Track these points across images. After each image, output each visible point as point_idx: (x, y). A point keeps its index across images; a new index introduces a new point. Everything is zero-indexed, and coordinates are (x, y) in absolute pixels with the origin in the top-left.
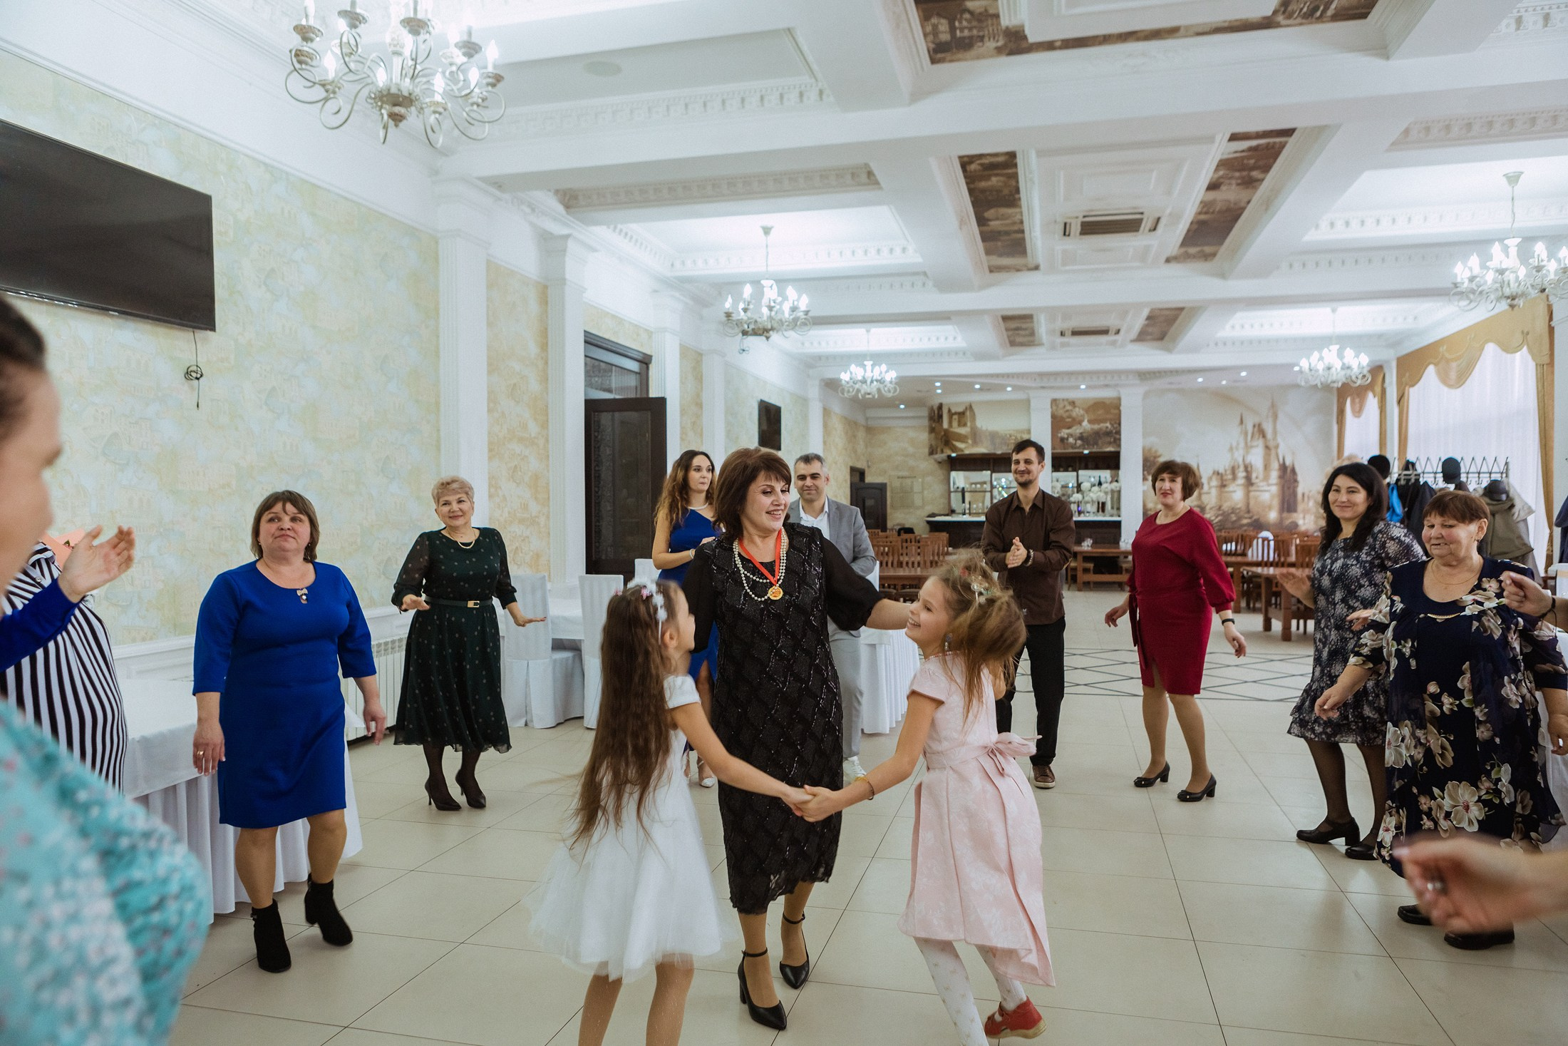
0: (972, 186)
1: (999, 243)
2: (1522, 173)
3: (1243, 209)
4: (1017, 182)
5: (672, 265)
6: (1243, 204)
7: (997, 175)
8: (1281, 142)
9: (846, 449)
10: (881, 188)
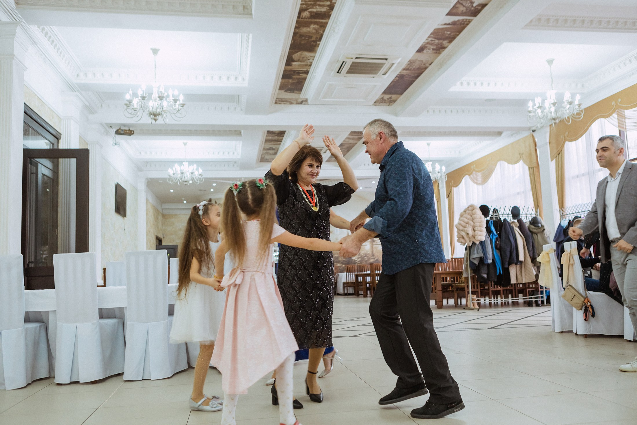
0: (297, 30)
1: (291, 81)
2: (554, 59)
3: (426, 68)
4: (324, 31)
5: (78, 75)
6: (427, 65)
7: (315, 23)
8: (469, 20)
9: (154, 225)
10: (252, 18)
